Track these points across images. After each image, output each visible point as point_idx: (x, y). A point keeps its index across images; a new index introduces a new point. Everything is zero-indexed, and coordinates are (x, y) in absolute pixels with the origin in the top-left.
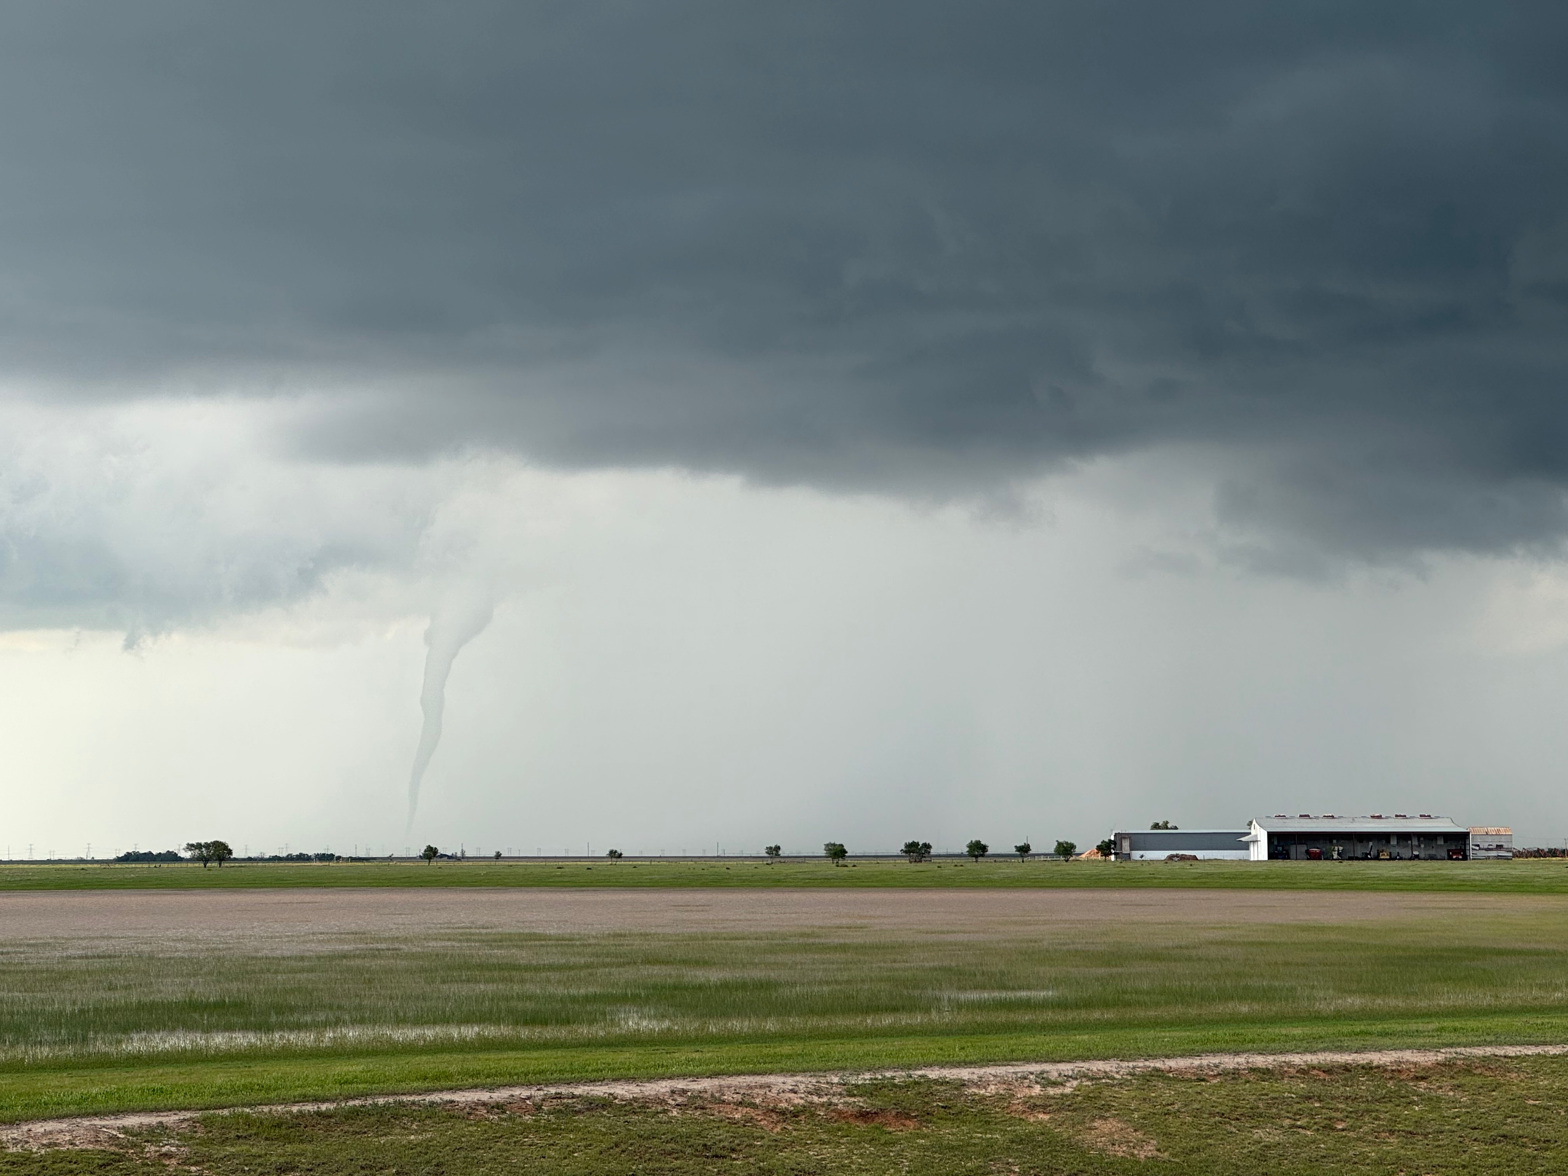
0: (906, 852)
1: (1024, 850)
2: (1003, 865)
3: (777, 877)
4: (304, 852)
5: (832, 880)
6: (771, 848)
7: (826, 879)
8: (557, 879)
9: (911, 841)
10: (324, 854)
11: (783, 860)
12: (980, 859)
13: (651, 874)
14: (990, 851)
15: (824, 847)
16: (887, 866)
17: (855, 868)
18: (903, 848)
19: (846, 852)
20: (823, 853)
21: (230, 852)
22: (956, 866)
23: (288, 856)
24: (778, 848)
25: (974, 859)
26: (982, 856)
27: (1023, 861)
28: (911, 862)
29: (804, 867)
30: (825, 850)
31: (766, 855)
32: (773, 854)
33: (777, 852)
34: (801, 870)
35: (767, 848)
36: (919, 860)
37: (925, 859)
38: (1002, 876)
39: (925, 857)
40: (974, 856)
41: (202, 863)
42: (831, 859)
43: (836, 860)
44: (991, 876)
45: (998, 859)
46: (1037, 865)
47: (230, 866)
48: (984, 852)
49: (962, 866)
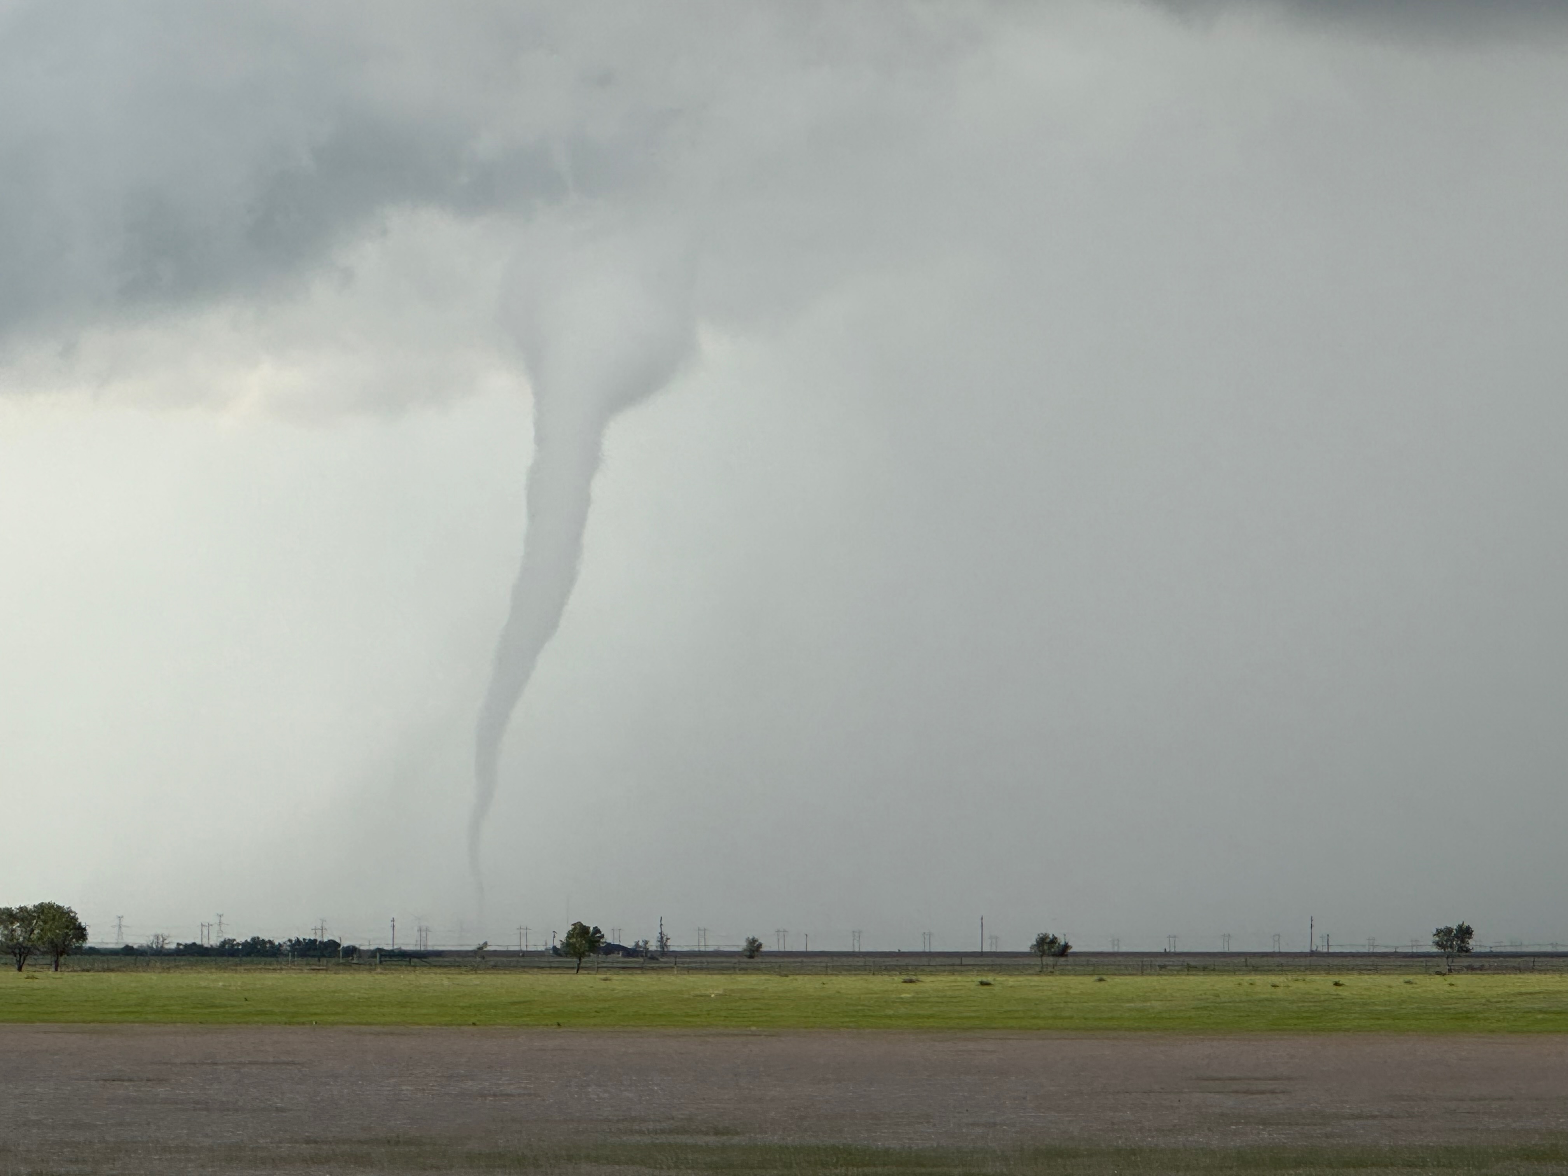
3: (1463, 1007)
4: (265, 936)
6: (1449, 931)
8: (903, 1010)
10: (315, 940)
11: (1477, 963)
13: (1143, 999)
21: (81, 933)
23: (224, 943)
24: (1465, 932)
31: (1435, 950)
32: (1451, 947)
33: (1463, 941)
34: (1523, 990)
35: (1438, 932)
41: (13, 959)
47: (77, 968)
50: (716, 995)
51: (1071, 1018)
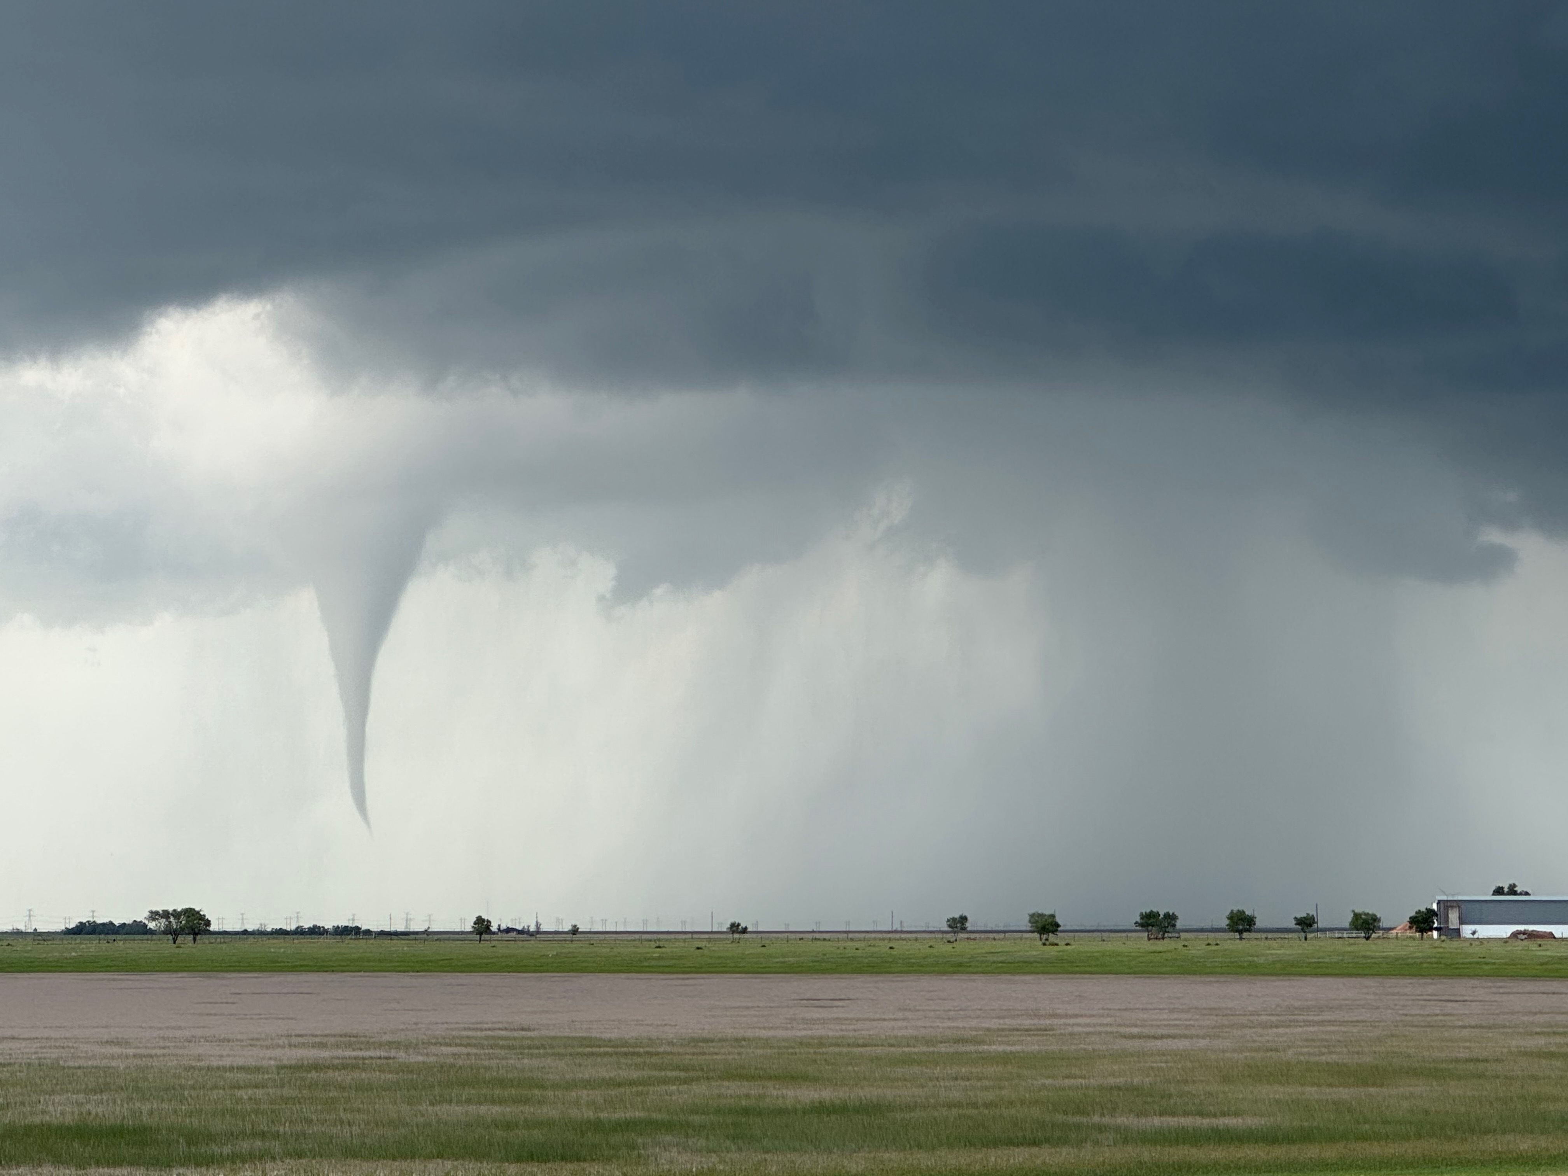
0: (1142, 925)
1: (1306, 924)
2: (1274, 944)
3: (958, 960)
4: (318, 924)
5: (1035, 965)
6: (954, 919)
7: (1025, 962)
8: (653, 963)
9: (1148, 911)
10: (347, 927)
11: (973, 936)
12: (1245, 935)
13: (786, 957)
14: (1259, 924)
15: (1028, 918)
16: (1115, 945)
17: (1069, 947)
18: (1138, 919)
19: (1058, 926)
20: (1028, 926)
21: (208, 923)
22: (1209, 944)
23: (298, 928)
24: (964, 919)
26: (1249, 931)
27: (1306, 939)
28: (1149, 939)
29: (1000, 946)
30: (1030, 922)
31: (946, 929)
32: (956, 927)
33: (963, 924)
34: (993, 950)
35: (949, 919)
36: (1160, 936)
37: (1170, 935)
38: (1271, 959)
39: (1168, 932)
40: (1237, 932)
41: (170, 937)
42: (1036, 935)
43: (1045, 936)
44: (1255, 959)
45: (1270, 935)
46: (1322, 944)
47: (207, 942)
48: (1250, 925)
49: (1217, 944)
50: (553, 955)
51: (744, 967)
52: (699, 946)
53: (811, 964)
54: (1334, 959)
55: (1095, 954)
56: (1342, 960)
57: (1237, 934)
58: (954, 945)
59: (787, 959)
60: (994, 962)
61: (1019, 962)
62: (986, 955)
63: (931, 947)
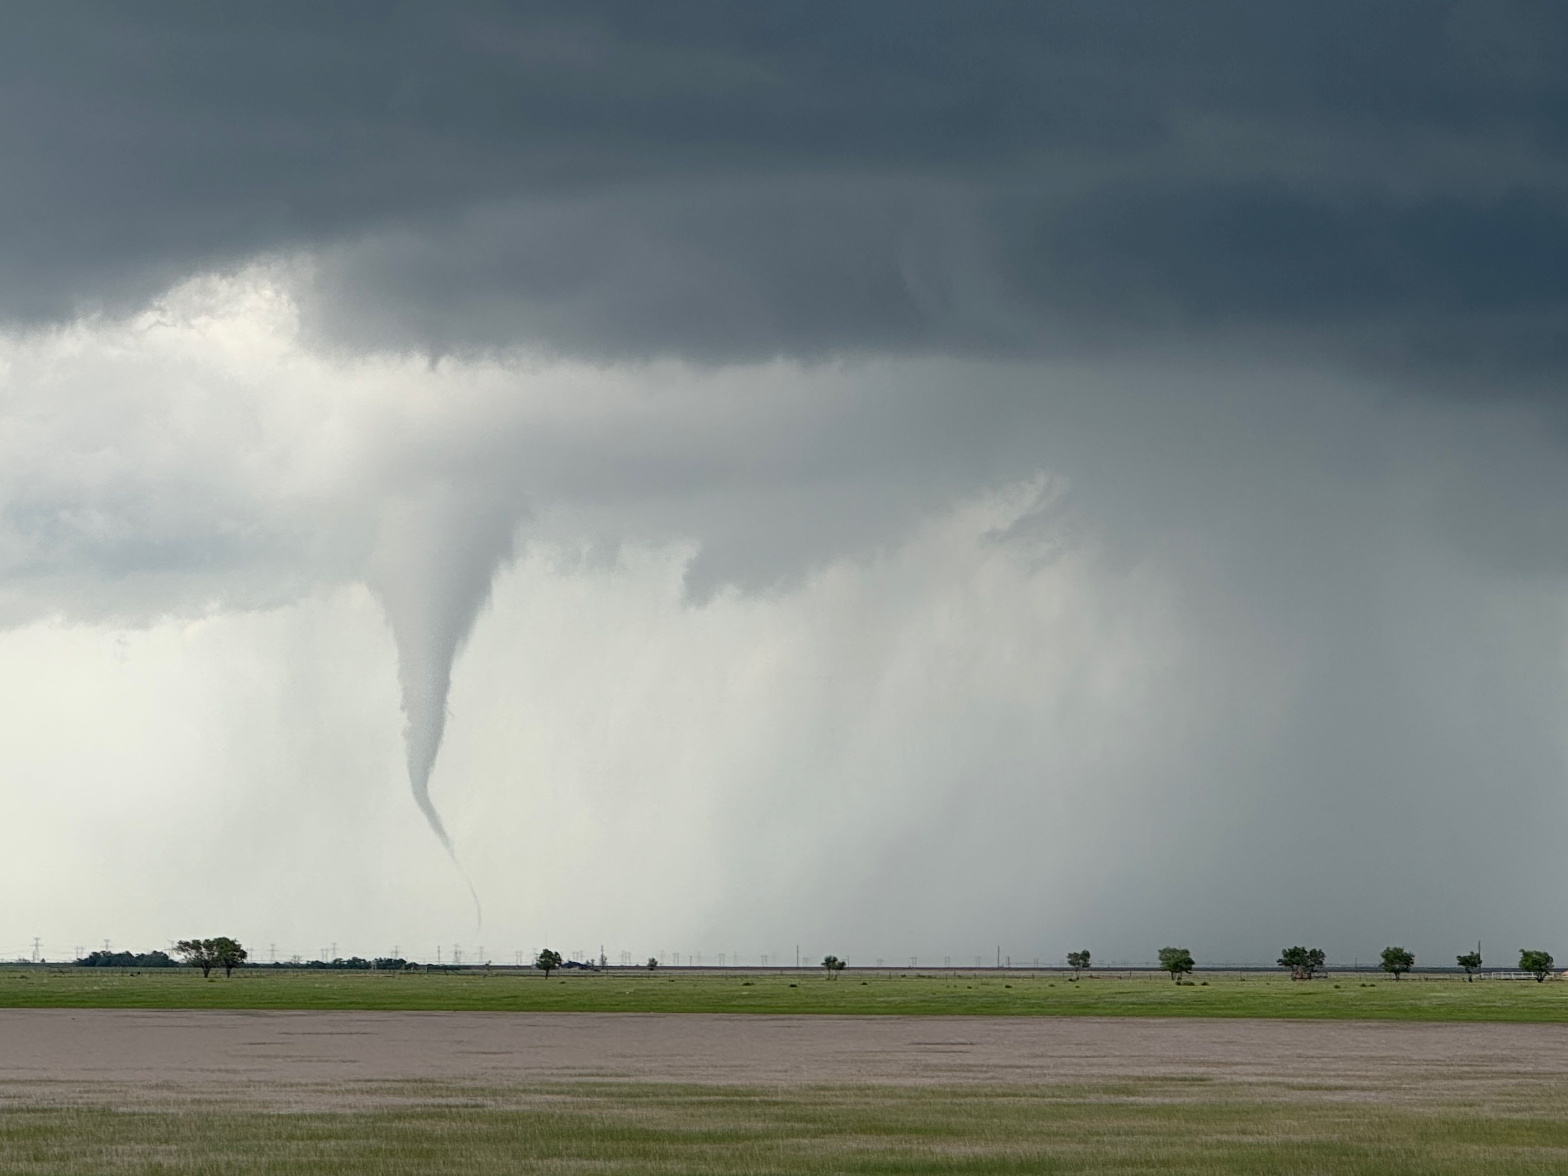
0: (1285, 963)
1: (1470, 963)
2: (1437, 985)
3: (1084, 1000)
4: (360, 957)
5: (1169, 1006)
6: (1076, 955)
7: (1159, 1003)
8: (743, 1002)
9: (1292, 947)
10: (390, 960)
11: (1094, 974)
12: (1402, 975)
13: (889, 996)
14: (1417, 963)
15: (1158, 954)
16: (1255, 985)
17: (1206, 987)
18: (1281, 957)
19: (1192, 963)
20: (1158, 964)
21: (244, 955)
22: (1364, 985)
23: (336, 961)
24: (1086, 955)
25: (1393, 976)
26: (1406, 970)
27: (1470, 980)
28: (1294, 979)
29: (1128, 985)
30: (1160, 958)
31: (1068, 965)
33: (1085, 961)
34: (1122, 990)
35: (1070, 956)
36: (1306, 976)
37: (1316, 974)
38: (1435, 1002)
39: (1316, 971)
40: (1392, 971)
41: (201, 970)
42: (1169, 973)
43: (1177, 975)
44: (1418, 1002)
45: (1430, 976)
46: (1491, 986)
47: (241, 975)
48: (1408, 964)
49: (1373, 986)
50: (630, 993)
51: (845, 1007)
52: (793, 983)
53: (920, 1004)
54: (1508, 1003)
55: (1238, 995)
56: (1515, 1004)
57: (1393, 974)
58: (1077, 983)
59: (892, 999)
60: (1124, 1004)
61: (1152, 1003)
62: (1115, 996)
63: (1052, 986)
